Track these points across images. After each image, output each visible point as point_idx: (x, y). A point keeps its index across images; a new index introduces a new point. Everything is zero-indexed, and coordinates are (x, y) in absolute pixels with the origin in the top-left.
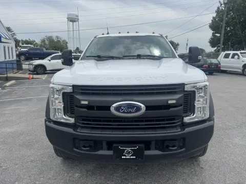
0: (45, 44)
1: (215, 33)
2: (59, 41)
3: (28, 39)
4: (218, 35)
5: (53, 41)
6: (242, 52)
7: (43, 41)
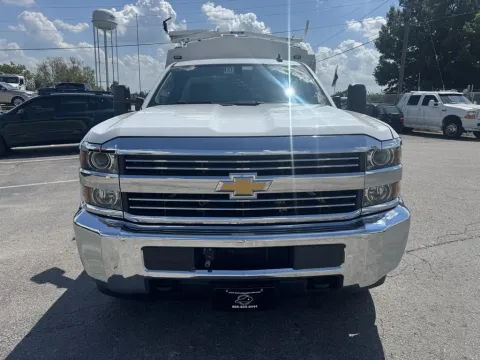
0: (46, 74)
1: (386, 58)
2: (75, 69)
3: (9, 64)
4: (392, 61)
5: (64, 67)
6: (441, 92)
7: (43, 68)
